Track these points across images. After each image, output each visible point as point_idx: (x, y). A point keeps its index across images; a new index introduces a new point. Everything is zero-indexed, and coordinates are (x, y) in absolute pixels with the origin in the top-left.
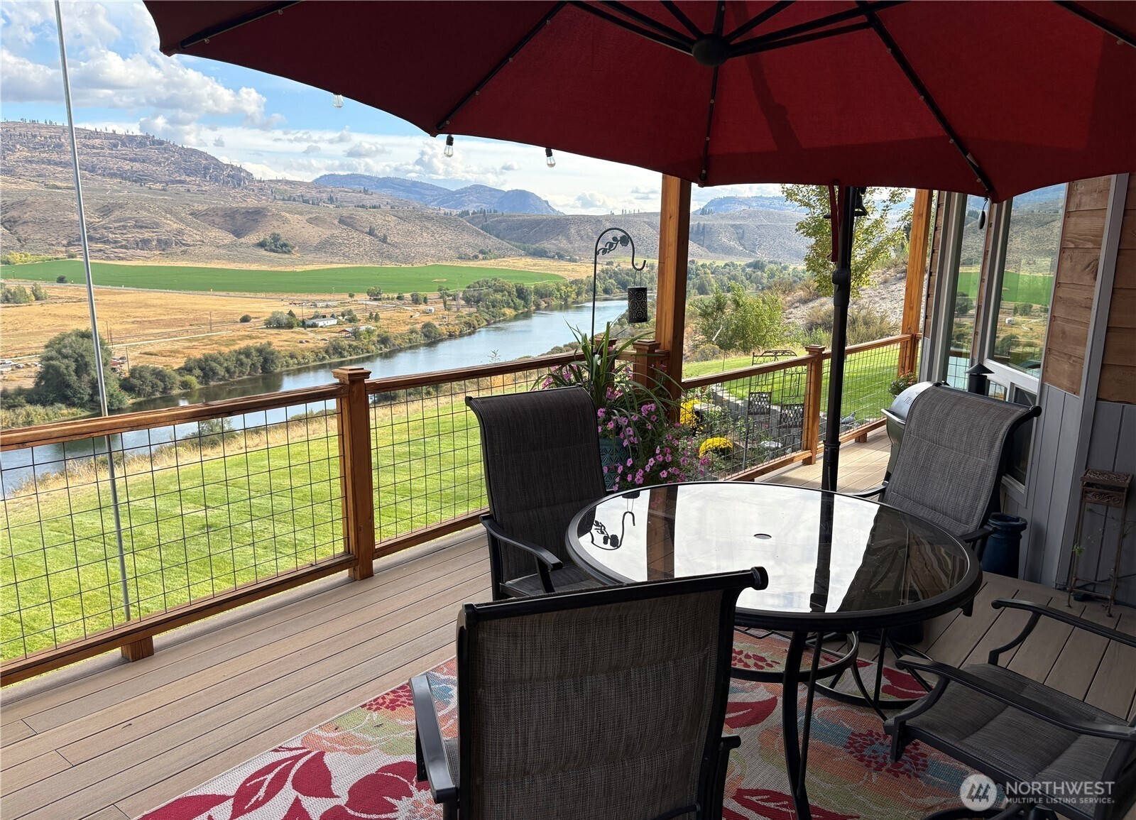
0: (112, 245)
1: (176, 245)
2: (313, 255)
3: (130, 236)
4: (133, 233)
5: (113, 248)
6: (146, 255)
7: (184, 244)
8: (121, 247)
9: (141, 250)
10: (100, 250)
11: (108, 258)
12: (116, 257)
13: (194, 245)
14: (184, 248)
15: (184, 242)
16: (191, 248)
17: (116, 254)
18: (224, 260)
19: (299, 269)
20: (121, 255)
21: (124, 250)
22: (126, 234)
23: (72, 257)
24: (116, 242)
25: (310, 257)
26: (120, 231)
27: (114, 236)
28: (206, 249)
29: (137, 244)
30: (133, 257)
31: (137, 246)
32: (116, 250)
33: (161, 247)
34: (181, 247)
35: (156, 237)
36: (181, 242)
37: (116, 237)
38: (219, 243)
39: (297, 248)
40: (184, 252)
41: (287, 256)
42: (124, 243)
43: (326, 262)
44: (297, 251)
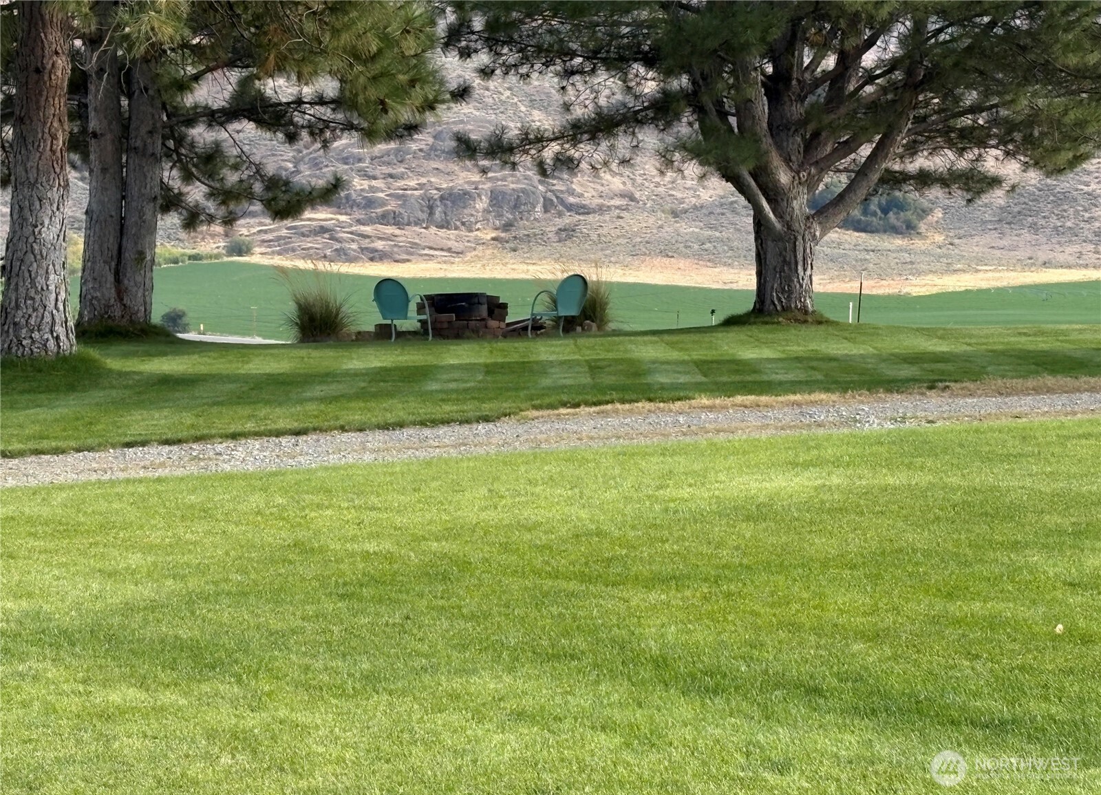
0: (359, 214)
1: (546, 210)
2: (991, 238)
3: (413, 183)
4: (422, 175)
5: (359, 222)
6: (451, 244)
7: (570, 207)
8: (384, 219)
9: (441, 227)
10: (323, 230)
11: (342, 255)
12: (362, 249)
13: (601, 209)
14: (568, 219)
15: (572, 200)
16: (590, 218)
17: (366, 243)
18: (686, 256)
19: (920, 286)
20: (379, 245)
21: (390, 230)
22: (401, 177)
23: (240, 254)
24: (370, 203)
25: (977, 245)
26: (386, 170)
27: (366, 184)
28: (636, 222)
29: (431, 208)
30: (412, 251)
31: (431, 214)
32: (367, 229)
33: (499, 216)
34: (560, 215)
35: (488, 185)
36: (562, 202)
37: (372, 189)
38: (681, 201)
39: (938, 214)
40: (567, 233)
41: (899, 242)
42: (392, 206)
43: (1031, 263)
44: (936, 227)
